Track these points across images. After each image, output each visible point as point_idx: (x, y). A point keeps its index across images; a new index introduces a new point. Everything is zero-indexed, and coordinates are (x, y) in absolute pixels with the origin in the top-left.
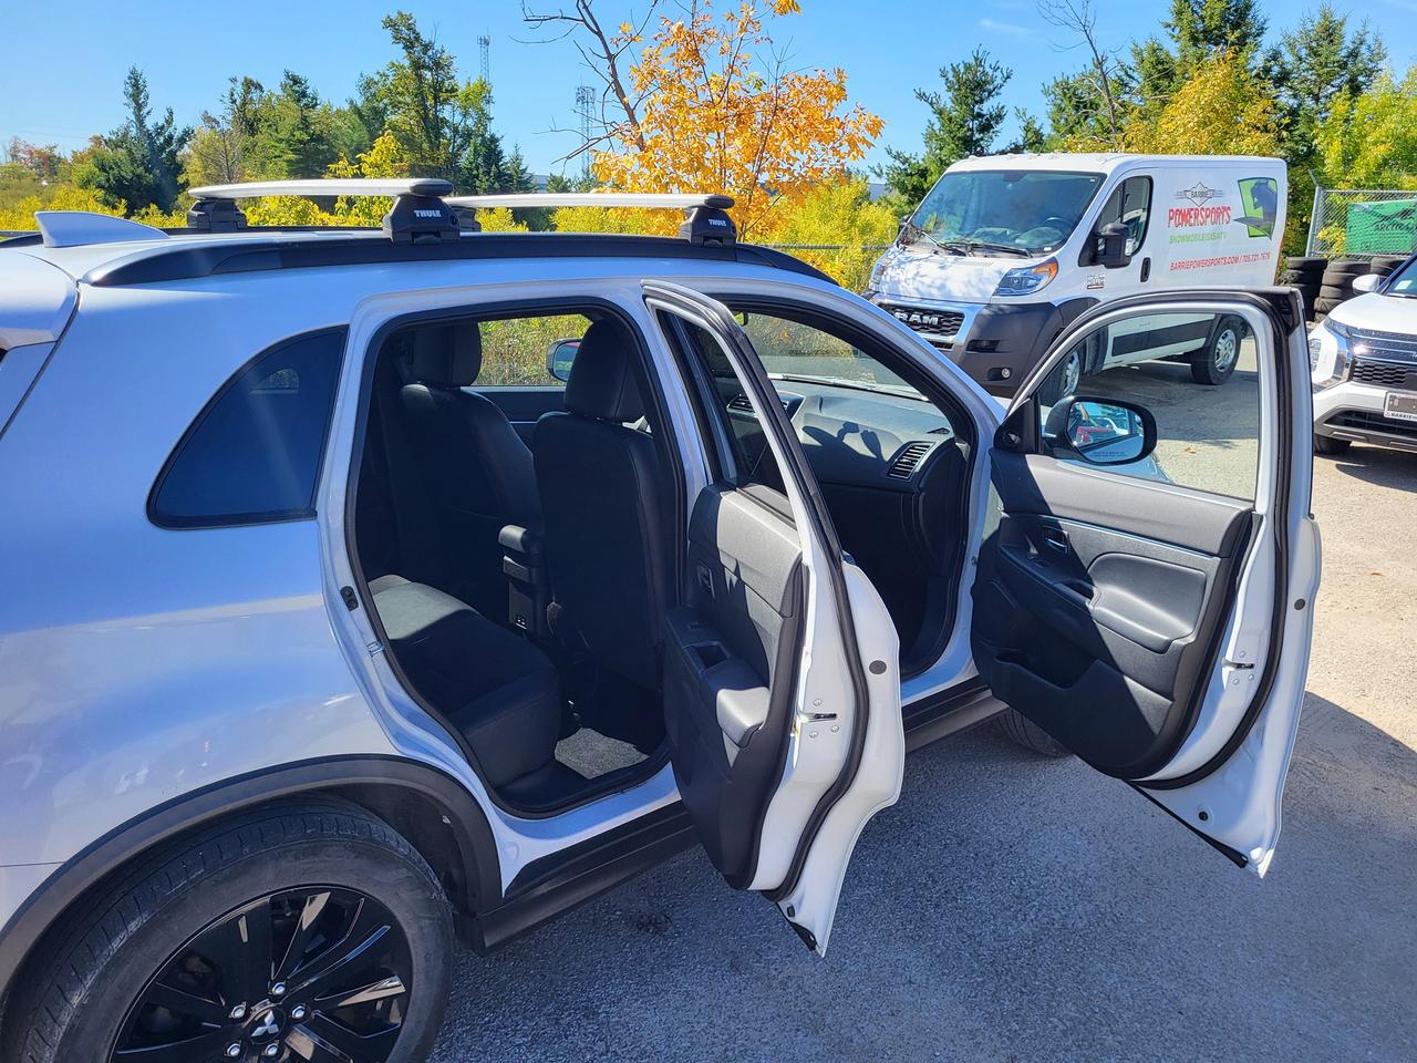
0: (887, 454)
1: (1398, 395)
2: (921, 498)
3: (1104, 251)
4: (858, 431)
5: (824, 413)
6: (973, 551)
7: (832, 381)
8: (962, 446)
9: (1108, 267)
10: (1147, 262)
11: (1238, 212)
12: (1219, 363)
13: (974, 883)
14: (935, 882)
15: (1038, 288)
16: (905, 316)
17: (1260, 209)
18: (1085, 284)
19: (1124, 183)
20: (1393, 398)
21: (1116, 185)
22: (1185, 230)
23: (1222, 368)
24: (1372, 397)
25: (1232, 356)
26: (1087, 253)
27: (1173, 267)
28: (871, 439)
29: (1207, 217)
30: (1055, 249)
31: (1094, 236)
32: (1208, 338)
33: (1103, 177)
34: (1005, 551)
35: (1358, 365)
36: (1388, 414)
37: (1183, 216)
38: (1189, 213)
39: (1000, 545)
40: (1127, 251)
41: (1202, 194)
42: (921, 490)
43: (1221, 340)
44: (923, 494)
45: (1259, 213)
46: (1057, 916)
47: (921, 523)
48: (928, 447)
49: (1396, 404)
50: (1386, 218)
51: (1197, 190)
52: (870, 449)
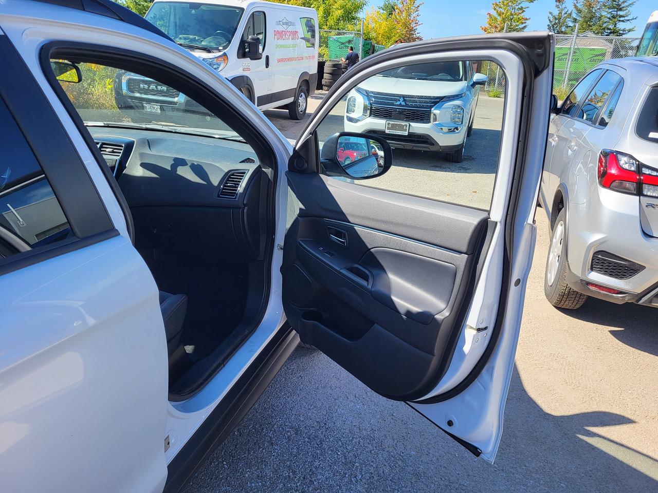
0: (215, 180)
1: (391, 122)
2: (245, 211)
3: (249, 50)
4: (187, 165)
5: (153, 152)
6: (280, 240)
7: (144, 126)
8: (268, 171)
9: (252, 59)
10: (267, 57)
11: (301, 35)
12: (300, 109)
13: (317, 463)
14: (294, 473)
15: (220, 69)
16: (146, 86)
17: (309, 33)
18: (241, 68)
19: (253, 13)
20: (389, 124)
21: (249, 16)
22: (281, 42)
23: (301, 112)
24: (380, 124)
25: (305, 106)
26: (241, 52)
27: (279, 61)
28: (198, 169)
29: (290, 36)
30: (225, 48)
31: (243, 42)
32: (295, 97)
33: (242, 10)
34: (302, 243)
35: (373, 108)
36: (387, 131)
37: (279, 34)
38: (282, 33)
39: (299, 240)
40: (260, 51)
41: (286, 24)
42: (245, 205)
43: (300, 98)
44: (246, 208)
45: (309, 35)
46: (372, 470)
47: (246, 227)
48: (244, 173)
49: (390, 127)
50: (343, 44)
51: (284, 21)
52: (201, 178)
